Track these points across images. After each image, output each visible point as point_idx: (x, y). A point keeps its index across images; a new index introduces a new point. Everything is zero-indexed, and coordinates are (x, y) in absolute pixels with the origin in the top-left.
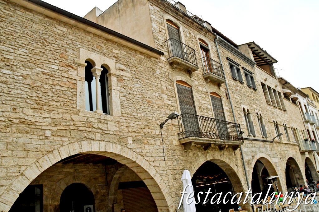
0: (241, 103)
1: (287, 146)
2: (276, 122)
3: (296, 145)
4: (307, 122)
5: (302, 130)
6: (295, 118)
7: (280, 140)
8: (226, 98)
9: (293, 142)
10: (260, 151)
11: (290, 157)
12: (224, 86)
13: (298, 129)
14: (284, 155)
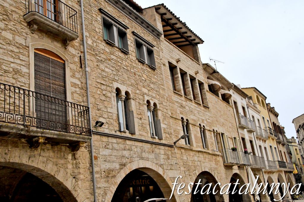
0: (114, 80)
1: (201, 155)
2: (187, 120)
3: (218, 155)
4: (243, 128)
5: (233, 136)
6: (222, 120)
7: (189, 145)
8: (79, 65)
9: (213, 150)
10: (142, 158)
11: (203, 170)
12: (80, 47)
13: (226, 134)
14: (193, 167)
